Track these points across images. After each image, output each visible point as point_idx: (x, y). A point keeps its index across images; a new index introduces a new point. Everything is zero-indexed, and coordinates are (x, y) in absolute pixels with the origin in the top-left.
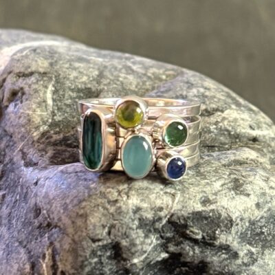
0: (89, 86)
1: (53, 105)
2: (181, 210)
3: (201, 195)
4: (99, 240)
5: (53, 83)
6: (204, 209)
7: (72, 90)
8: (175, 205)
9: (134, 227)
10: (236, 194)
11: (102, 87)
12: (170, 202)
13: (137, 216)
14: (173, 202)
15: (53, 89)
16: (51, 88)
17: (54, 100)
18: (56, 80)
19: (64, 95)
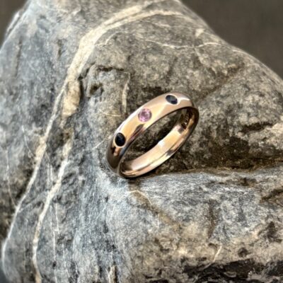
0: (159, 85)
1: (127, 106)
2: (221, 261)
3: (240, 247)
4: (151, 277)
5: (128, 81)
6: (240, 259)
7: (144, 90)
8: (216, 256)
9: (181, 271)
10: (270, 241)
11: (170, 86)
12: (213, 253)
13: (184, 264)
14: (216, 253)
15: (128, 88)
16: (126, 87)
17: (128, 101)
18: (132, 78)
19: (137, 95)
